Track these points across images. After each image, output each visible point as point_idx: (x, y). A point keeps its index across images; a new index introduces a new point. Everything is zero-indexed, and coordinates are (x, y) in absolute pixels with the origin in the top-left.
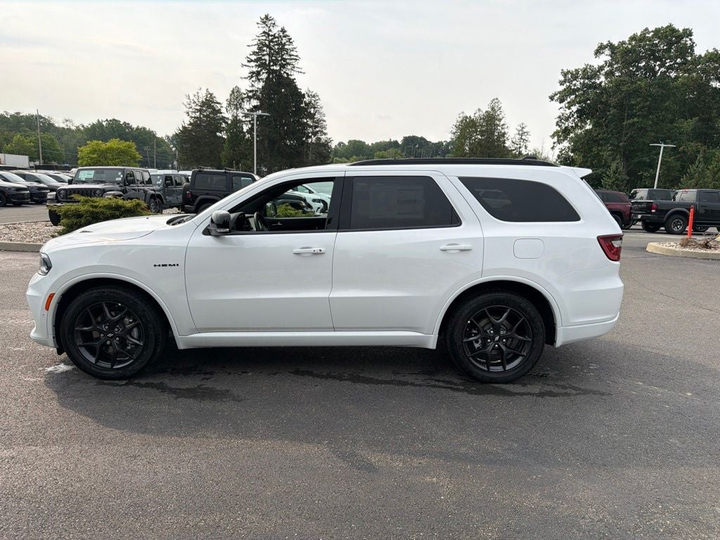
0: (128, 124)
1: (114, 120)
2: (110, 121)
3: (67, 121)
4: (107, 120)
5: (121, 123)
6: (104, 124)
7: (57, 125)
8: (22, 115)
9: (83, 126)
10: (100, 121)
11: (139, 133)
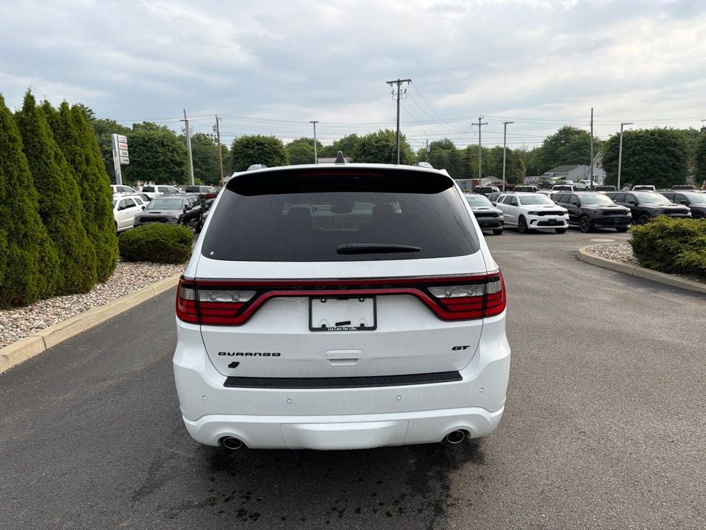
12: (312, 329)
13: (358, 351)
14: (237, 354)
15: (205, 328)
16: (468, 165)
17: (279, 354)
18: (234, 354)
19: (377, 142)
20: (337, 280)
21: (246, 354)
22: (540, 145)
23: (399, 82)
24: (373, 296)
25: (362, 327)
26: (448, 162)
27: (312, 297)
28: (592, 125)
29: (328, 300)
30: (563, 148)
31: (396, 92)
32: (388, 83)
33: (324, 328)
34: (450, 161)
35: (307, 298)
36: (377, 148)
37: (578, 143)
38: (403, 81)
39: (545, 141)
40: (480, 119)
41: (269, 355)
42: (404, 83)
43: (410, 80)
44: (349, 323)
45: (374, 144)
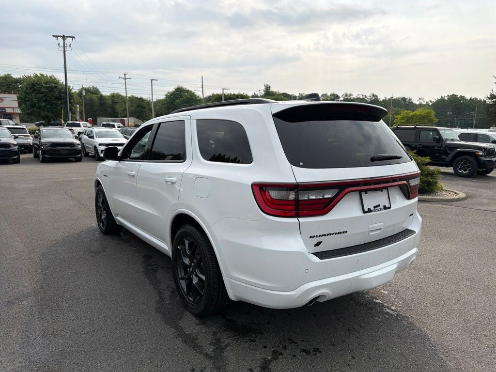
0: (464, 97)
1: (454, 95)
2: (451, 96)
3: (420, 99)
4: (448, 96)
5: (458, 97)
6: (446, 98)
7: (414, 102)
8: (394, 98)
9: (431, 102)
10: (443, 96)
11: (471, 103)
12: (364, 212)
13: (382, 223)
14: (322, 236)
15: (302, 220)
16: (114, 107)
17: (346, 232)
18: (320, 236)
19: (46, 83)
20: (369, 179)
21: (328, 235)
22: (163, 97)
23: (64, 37)
24: (387, 188)
25: (385, 208)
26: (98, 104)
27: (360, 191)
28: (202, 87)
29: (368, 192)
30: (179, 101)
31: (62, 44)
32: (53, 36)
33: (370, 211)
34: (100, 103)
35: (358, 192)
36: (47, 88)
37: (188, 98)
38: (67, 37)
39: (166, 95)
40: (125, 75)
41: (341, 233)
42: (68, 38)
43: (74, 37)
44: (379, 206)
45: (44, 85)
